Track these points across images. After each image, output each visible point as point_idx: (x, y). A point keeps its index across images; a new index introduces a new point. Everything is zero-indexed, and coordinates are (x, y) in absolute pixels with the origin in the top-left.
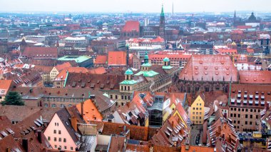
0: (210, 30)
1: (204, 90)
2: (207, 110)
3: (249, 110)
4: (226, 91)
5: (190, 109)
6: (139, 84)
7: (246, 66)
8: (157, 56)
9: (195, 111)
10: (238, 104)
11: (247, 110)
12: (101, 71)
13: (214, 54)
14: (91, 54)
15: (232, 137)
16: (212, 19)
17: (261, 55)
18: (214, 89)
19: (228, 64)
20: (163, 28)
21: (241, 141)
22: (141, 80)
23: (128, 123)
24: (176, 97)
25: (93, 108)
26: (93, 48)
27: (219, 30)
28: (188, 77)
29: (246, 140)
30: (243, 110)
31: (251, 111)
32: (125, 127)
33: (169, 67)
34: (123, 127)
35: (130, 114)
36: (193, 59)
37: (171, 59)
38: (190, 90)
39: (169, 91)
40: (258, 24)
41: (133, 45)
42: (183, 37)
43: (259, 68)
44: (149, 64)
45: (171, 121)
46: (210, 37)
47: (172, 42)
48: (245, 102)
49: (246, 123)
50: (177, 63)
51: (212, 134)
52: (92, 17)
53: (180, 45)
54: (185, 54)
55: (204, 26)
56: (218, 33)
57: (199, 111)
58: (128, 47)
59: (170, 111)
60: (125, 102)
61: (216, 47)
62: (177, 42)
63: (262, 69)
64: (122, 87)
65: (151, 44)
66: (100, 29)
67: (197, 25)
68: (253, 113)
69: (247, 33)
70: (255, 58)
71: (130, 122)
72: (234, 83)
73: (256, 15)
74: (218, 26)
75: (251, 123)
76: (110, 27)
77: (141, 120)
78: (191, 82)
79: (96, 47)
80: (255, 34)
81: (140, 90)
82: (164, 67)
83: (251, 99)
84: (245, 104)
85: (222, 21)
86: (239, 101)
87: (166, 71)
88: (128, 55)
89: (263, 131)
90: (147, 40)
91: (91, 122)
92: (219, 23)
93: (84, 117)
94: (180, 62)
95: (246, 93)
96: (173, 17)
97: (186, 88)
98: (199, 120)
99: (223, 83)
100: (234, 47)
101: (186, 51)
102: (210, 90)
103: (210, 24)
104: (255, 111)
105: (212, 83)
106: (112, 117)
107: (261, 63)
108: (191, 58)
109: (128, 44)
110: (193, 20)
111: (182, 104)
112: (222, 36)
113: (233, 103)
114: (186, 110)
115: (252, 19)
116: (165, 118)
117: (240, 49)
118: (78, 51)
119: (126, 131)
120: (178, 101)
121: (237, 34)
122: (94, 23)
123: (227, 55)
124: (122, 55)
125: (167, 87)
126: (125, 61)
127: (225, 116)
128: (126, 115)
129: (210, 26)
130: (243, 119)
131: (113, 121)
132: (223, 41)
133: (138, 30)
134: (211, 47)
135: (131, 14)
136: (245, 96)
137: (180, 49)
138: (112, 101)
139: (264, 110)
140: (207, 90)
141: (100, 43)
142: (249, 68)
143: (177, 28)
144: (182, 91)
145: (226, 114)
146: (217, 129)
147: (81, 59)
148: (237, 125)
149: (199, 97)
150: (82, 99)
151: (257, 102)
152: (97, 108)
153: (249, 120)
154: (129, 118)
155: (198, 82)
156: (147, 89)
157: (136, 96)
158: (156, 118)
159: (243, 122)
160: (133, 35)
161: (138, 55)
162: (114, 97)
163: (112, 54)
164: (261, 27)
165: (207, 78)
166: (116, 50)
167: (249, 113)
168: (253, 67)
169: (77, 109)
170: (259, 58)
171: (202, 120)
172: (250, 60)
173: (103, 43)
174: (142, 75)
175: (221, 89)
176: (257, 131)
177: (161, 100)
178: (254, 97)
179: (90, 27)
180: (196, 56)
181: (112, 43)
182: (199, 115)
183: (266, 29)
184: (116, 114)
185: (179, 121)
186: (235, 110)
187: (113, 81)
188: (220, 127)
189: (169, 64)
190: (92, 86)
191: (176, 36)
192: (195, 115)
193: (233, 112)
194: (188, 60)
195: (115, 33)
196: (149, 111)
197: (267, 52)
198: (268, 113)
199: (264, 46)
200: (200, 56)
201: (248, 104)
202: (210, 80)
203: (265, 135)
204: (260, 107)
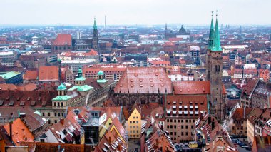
0: (144, 43)
1: (140, 102)
2: (144, 123)
3: (184, 120)
4: (161, 103)
5: (127, 123)
6: (73, 99)
7: (179, 77)
8: (91, 70)
9: (133, 124)
10: (174, 115)
11: (182, 121)
12: (31, 87)
13: (148, 66)
14: (20, 69)
15: (170, 149)
16: (144, 31)
17: (193, 66)
18: (150, 101)
19: (162, 76)
20: (95, 42)
22: (75, 95)
23: (62, 141)
24: (112, 111)
25: (23, 127)
26: (22, 63)
27: (152, 42)
28: (123, 90)
29: (183, 151)
30: (179, 121)
31: (187, 121)
32: (59, 146)
33: (104, 81)
34: (57, 146)
35: (65, 132)
36: (128, 71)
37: (106, 72)
38: (126, 103)
39: (105, 107)
40: (188, 36)
41: (65, 59)
42: (117, 49)
43: (191, 79)
44: (82, 79)
45: (107, 136)
46: (143, 49)
47: (106, 55)
48: (180, 113)
49: (182, 134)
50: (112, 77)
51: (150, 147)
52: (21, 29)
53: (115, 58)
54: (120, 67)
55: (137, 38)
56: (151, 45)
57: (136, 124)
58: (60, 62)
60: (58, 119)
61: (150, 59)
62: (111, 55)
63: (194, 80)
64: (55, 103)
65: (83, 57)
66: (30, 42)
67: (130, 37)
68: (188, 124)
69: (178, 44)
70: (187, 69)
71: (65, 140)
72: (169, 94)
73: (185, 28)
74: (150, 39)
75: (187, 134)
76: (39, 41)
77: (76, 137)
78: (126, 95)
79: (24, 62)
80: (186, 46)
81: (75, 106)
82: (98, 81)
83: (186, 110)
84: (180, 115)
85: (154, 34)
86: (174, 112)
87: (101, 85)
88: (60, 70)
89: (198, 141)
90: (80, 54)
91: (21, 143)
92: (152, 36)
93: (13, 138)
94: (115, 75)
95: (181, 104)
96: (106, 30)
97: (122, 102)
98: (136, 134)
99: (159, 95)
100: (167, 59)
101: (121, 64)
102: (146, 102)
103: (143, 36)
104: (190, 121)
105: (148, 95)
106: (45, 136)
107: (193, 74)
108: (125, 71)
109: (60, 58)
110: (124, 33)
111: (118, 118)
112: (155, 49)
113: (169, 115)
114: (123, 124)
115: (182, 31)
116: (101, 134)
117: (174, 60)
118: (5, 66)
119: (61, 150)
120: (114, 116)
121: (170, 46)
122: (23, 36)
123: (161, 67)
124: (54, 69)
125: (103, 101)
126: (58, 76)
127: (162, 128)
128: (61, 133)
129: (142, 39)
130: (179, 131)
131: (46, 140)
132: (156, 53)
133: (70, 43)
134: (145, 59)
135: (62, 27)
136: (180, 107)
137: (115, 62)
138: (44, 119)
139: (199, 120)
140: (143, 102)
141: (29, 58)
142: (182, 80)
143: (110, 40)
144: (118, 104)
145: (162, 126)
146: (155, 142)
147: (9, 75)
148: (173, 136)
149: (135, 111)
150: (10, 119)
151: (191, 113)
152: (28, 127)
153: (185, 130)
154: (63, 136)
155: (134, 95)
156: (82, 105)
157: (70, 112)
158: (92, 132)
159: (179, 133)
160: (65, 48)
161: (72, 70)
162: (46, 114)
163: (43, 69)
164: (191, 39)
165: (143, 91)
166: (48, 64)
167: (184, 124)
168: (185, 78)
169: (5, 131)
170: (191, 69)
171: (139, 134)
172: (183, 71)
173: (33, 57)
174: (76, 90)
175: (157, 101)
176: (193, 141)
177: (97, 115)
178: (188, 107)
179: (18, 41)
180: (130, 69)
181: (43, 57)
182: (136, 129)
183: (195, 41)
184: (49, 133)
185: (116, 136)
186: (171, 121)
187: (45, 97)
188: (157, 140)
189: (103, 78)
190: (22, 103)
191: (110, 49)
192: (132, 129)
193: (170, 124)
194: (123, 73)
195: (46, 47)
196: (85, 128)
197: (198, 63)
198: (203, 122)
199: (195, 57)
200: (135, 69)
201: (183, 114)
202: (145, 92)
203: (201, 145)
204: (194, 117)
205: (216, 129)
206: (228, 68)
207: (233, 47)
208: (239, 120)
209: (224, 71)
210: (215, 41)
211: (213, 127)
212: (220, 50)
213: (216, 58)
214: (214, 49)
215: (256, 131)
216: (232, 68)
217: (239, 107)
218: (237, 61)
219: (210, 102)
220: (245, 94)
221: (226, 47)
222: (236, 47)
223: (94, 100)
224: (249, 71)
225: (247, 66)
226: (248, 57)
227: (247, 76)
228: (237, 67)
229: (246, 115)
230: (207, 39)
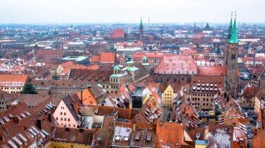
0: (177, 36)
1: (173, 81)
2: (175, 95)
3: (206, 95)
4: (189, 81)
5: (163, 95)
6: (124, 77)
7: (203, 62)
8: (138, 56)
9: (167, 96)
10: (198, 90)
11: (204, 95)
12: (95, 67)
13: (180, 54)
14: (88, 54)
15: (194, 115)
16: (178, 28)
17: (214, 55)
18: (180, 80)
19: (190, 61)
20: (141, 35)
21: (200, 118)
22: (126, 74)
23: (116, 106)
24: (153, 86)
25: (90, 95)
26: (89, 50)
27: (184, 36)
28: (161, 71)
29: (204, 117)
30: (202, 95)
31: (208, 95)
32: (114, 109)
33: (147, 64)
35: (118, 100)
36: (165, 58)
37: (149, 58)
38: (163, 81)
39: (147, 82)
40: (212, 32)
41: (119, 47)
42: (157, 41)
43: (213, 64)
44: (132, 62)
45: (148, 104)
46: (177, 41)
47: (149, 45)
48: (203, 89)
49: (204, 104)
50: (153, 61)
51: (179, 113)
52: (88, 26)
53: (155, 48)
54: (159, 54)
55: (172, 33)
56: (183, 38)
57: (169, 96)
58: (115, 50)
59: (148, 97)
60: (114, 90)
61: (182, 49)
62: (153, 45)
63: (215, 65)
64: (112, 79)
65: (132, 47)
66: (95, 35)
67: (167, 32)
68: (208, 97)
69: (204, 38)
70: (210, 57)
71: (118, 105)
72: (195, 75)
73: (210, 26)
74: (183, 33)
75: (207, 105)
76: (102, 34)
77: (126, 104)
78: (163, 75)
79: (91, 50)
80: (209, 39)
81: (125, 82)
82: (143, 64)
83: (207, 87)
84: (203, 91)
87: (145, 67)
88: (116, 55)
89: (216, 110)
90: (130, 44)
91: (89, 106)
92: (184, 31)
93: (84, 102)
94: (155, 60)
95: (204, 83)
96: (149, 27)
97: (160, 80)
98: (169, 103)
99: (187, 75)
100: (194, 49)
101: (160, 52)
102: (177, 80)
103: (177, 32)
104: (210, 96)
105: (179, 75)
106: (104, 102)
107: (214, 61)
108: (163, 57)
109: (115, 47)
110: (164, 29)
111: (157, 91)
112: (185, 41)
113: (194, 90)
114: (160, 96)
115: (207, 28)
116: (144, 102)
117: (200, 50)
118: (78, 52)
119: (115, 112)
120: (154, 89)
121: (197, 39)
122: (90, 31)
123: (189, 55)
124: (111, 55)
125: (146, 79)
126: (114, 60)
127: (189, 100)
128: (115, 100)
129: (177, 34)
130: (201, 102)
131: (105, 104)
132: (186, 44)
133: (123, 36)
134: (178, 48)
135: (118, 25)
136: (203, 85)
137: (155, 50)
138: (104, 90)
139: (217, 95)
140: (175, 81)
141: (94, 46)
142: (206, 65)
143: (153, 34)
144: (157, 81)
145: (189, 98)
146: (183, 110)
147: (81, 59)
148: (197, 106)
149: (169, 86)
150: (81, 88)
151: (211, 89)
152: (93, 95)
153: (206, 102)
154: (117, 102)
155: (169, 75)
156: (131, 81)
157: (122, 86)
158: (138, 102)
159: (201, 104)
160: (120, 40)
161: (124, 56)
162: (106, 87)
163: (104, 55)
164: (214, 34)
165: (175, 72)
166: (107, 51)
167: (206, 97)
168: (208, 63)
169: (78, 97)
170: (213, 57)
171: (172, 103)
172: (206, 58)
173: (97, 46)
174: (126, 70)
175: (186, 80)
176: (211, 110)
177: (141, 88)
178: (210, 85)
179: (87, 34)
180: (167, 55)
181: (103, 46)
182: (169, 100)
183: (217, 35)
184: (107, 100)
185: (155, 104)
186: (196, 95)
187: (104, 75)
188: (185, 109)
189: (147, 62)
190: (89, 78)
191: (152, 41)
192: (167, 100)
193: (195, 97)
194: (161, 59)
195: (106, 39)
196: (132, 97)
197: (218, 52)
198: (220, 97)
199: (217, 48)
200: (170, 56)
201: (205, 90)
202: (177, 73)
203: (218, 113)
204: (214, 92)
205: (230, 102)
206: (242, 56)
207: (247, 40)
208: (249, 96)
209: (239, 59)
210: (233, 35)
211: (228, 100)
212: (237, 42)
213: (233, 49)
214: (232, 41)
215: (262, 105)
216: (245, 57)
217: (249, 86)
218: (250, 51)
219: (226, 82)
220: (255, 77)
221: (242, 40)
222: (250, 40)
223: (140, 78)
224: (259, 59)
225: (258, 55)
226: (260, 48)
227: (257, 63)
228: (250, 55)
229: (255, 93)
230: (227, 34)
